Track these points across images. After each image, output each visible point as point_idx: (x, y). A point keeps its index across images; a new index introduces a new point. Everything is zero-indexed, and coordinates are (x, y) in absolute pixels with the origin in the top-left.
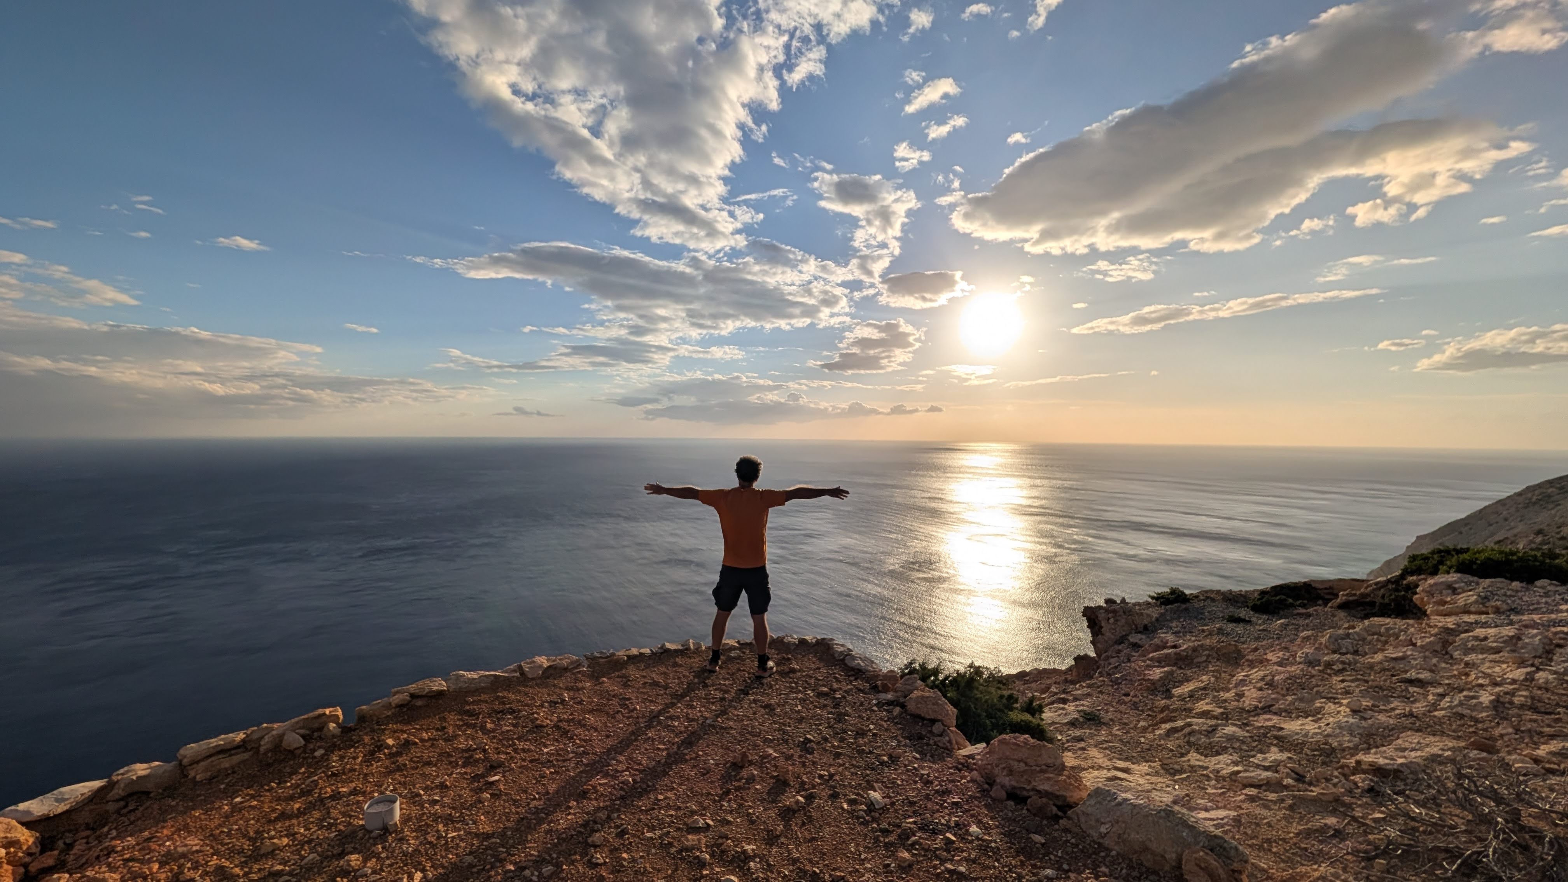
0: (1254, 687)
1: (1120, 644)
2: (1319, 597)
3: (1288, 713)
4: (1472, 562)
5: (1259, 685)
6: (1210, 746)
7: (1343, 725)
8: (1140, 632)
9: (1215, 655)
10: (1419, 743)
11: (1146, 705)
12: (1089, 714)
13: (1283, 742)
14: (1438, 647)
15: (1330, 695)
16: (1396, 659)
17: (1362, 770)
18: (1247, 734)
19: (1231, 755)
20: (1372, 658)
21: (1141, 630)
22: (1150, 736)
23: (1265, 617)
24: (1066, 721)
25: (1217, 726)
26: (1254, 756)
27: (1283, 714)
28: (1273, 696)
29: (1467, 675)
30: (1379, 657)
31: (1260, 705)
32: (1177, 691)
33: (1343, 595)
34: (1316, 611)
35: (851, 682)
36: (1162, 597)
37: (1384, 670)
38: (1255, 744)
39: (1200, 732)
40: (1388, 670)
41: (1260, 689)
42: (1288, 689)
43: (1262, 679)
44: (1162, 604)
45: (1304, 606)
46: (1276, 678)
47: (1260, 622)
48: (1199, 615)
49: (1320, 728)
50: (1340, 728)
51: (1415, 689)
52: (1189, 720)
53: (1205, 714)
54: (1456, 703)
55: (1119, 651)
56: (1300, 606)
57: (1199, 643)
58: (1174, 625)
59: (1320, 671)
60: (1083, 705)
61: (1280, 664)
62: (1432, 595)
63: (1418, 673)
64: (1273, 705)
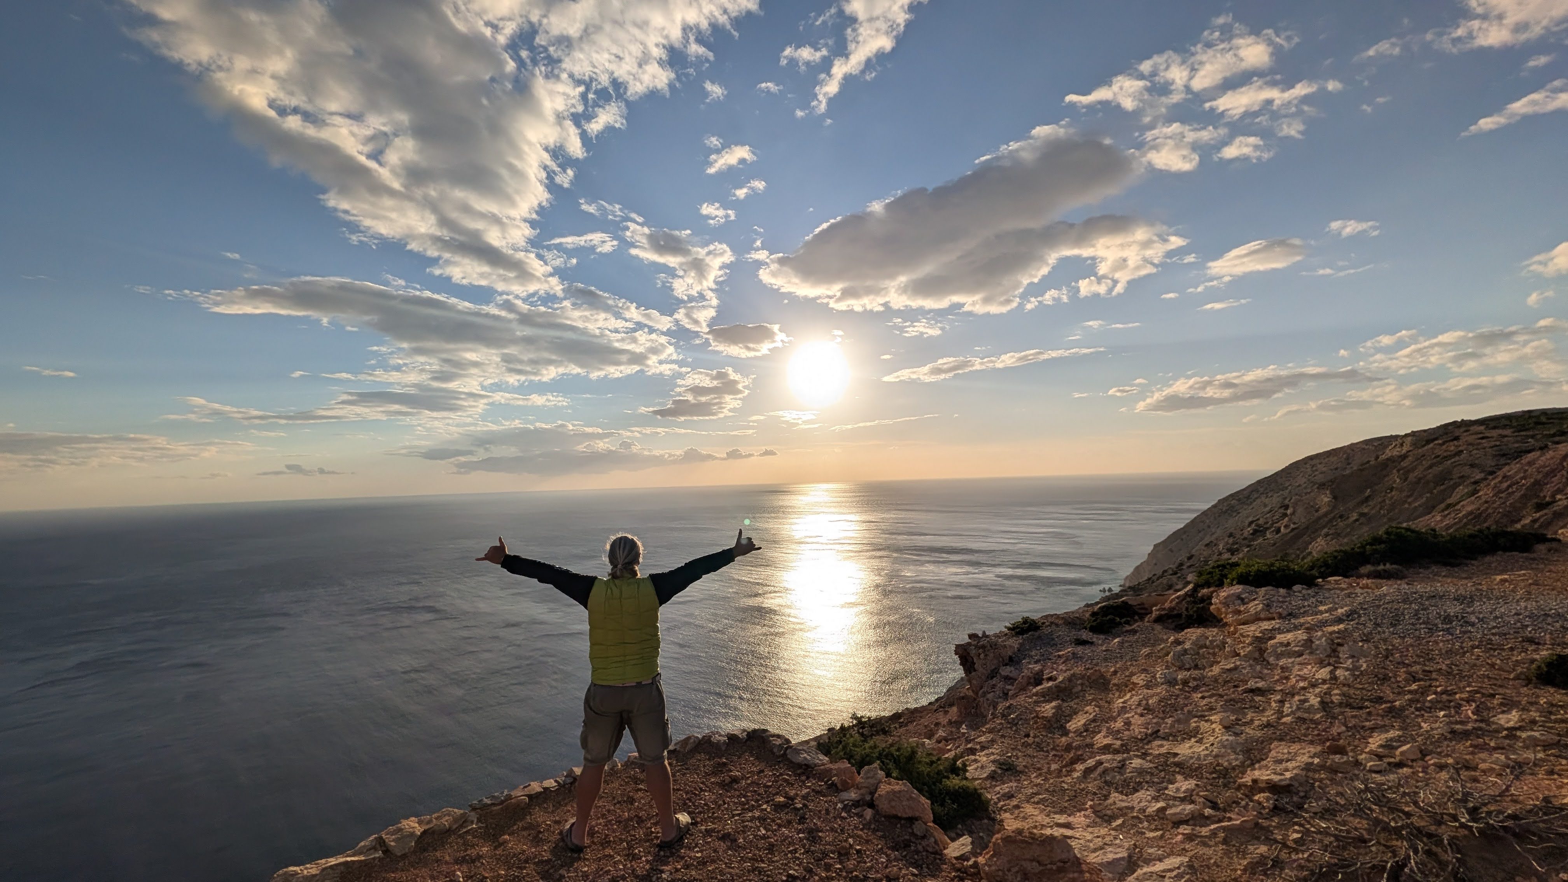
0: (1136, 713)
1: (992, 678)
2: (1135, 613)
3: (1173, 736)
4: (1248, 574)
5: (1139, 711)
6: (1126, 783)
7: (1226, 743)
8: (1006, 665)
9: (1087, 684)
10: (1289, 753)
11: (1048, 744)
12: (1003, 764)
13: (1186, 769)
14: (1257, 655)
15: (1199, 714)
16: (1230, 670)
17: (1259, 787)
18: (1152, 765)
19: (1147, 790)
20: (1211, 671)
21: (1007, 661)
22: (1068, 780)
23: (1102, 637)
24: (985, 775)
25: (1124, 760)
26: (1166, 788)
27: (1171, 738)
28: (1155, 721)
29: (1287, 678)
30: (1216, 670)
31: (1150, 731)
32: (1072, 725)
33: (1156, 610)
34: (1139, 626)
36: (1017, 627)
37: (1226, 682)
38: (1162, 774)
39: (1113, 769)
40: (1229, 681)
41: (1142, 715)
42: (1163, 712)
43: (1139, 705)
44: (1018, 634)
45: (1128, 623)
46: (1150, 702)
47: (1100, 642)
48: (1050, 642)
49: (1207, 749)
50: (1225, 747)
51: (1260, 698)
52: (1098, 758)
53: (1106, 749)
54: (1294, 708)
55: (994, 686)
56: (1125, 623)
57: (1072, 672)
58: (1033, 653)
59: (1180, 690)
60: (993, 754)
61: (1148, 687)
62: (1228, 606)
63: (1256, 682)
64: (1159, 731)
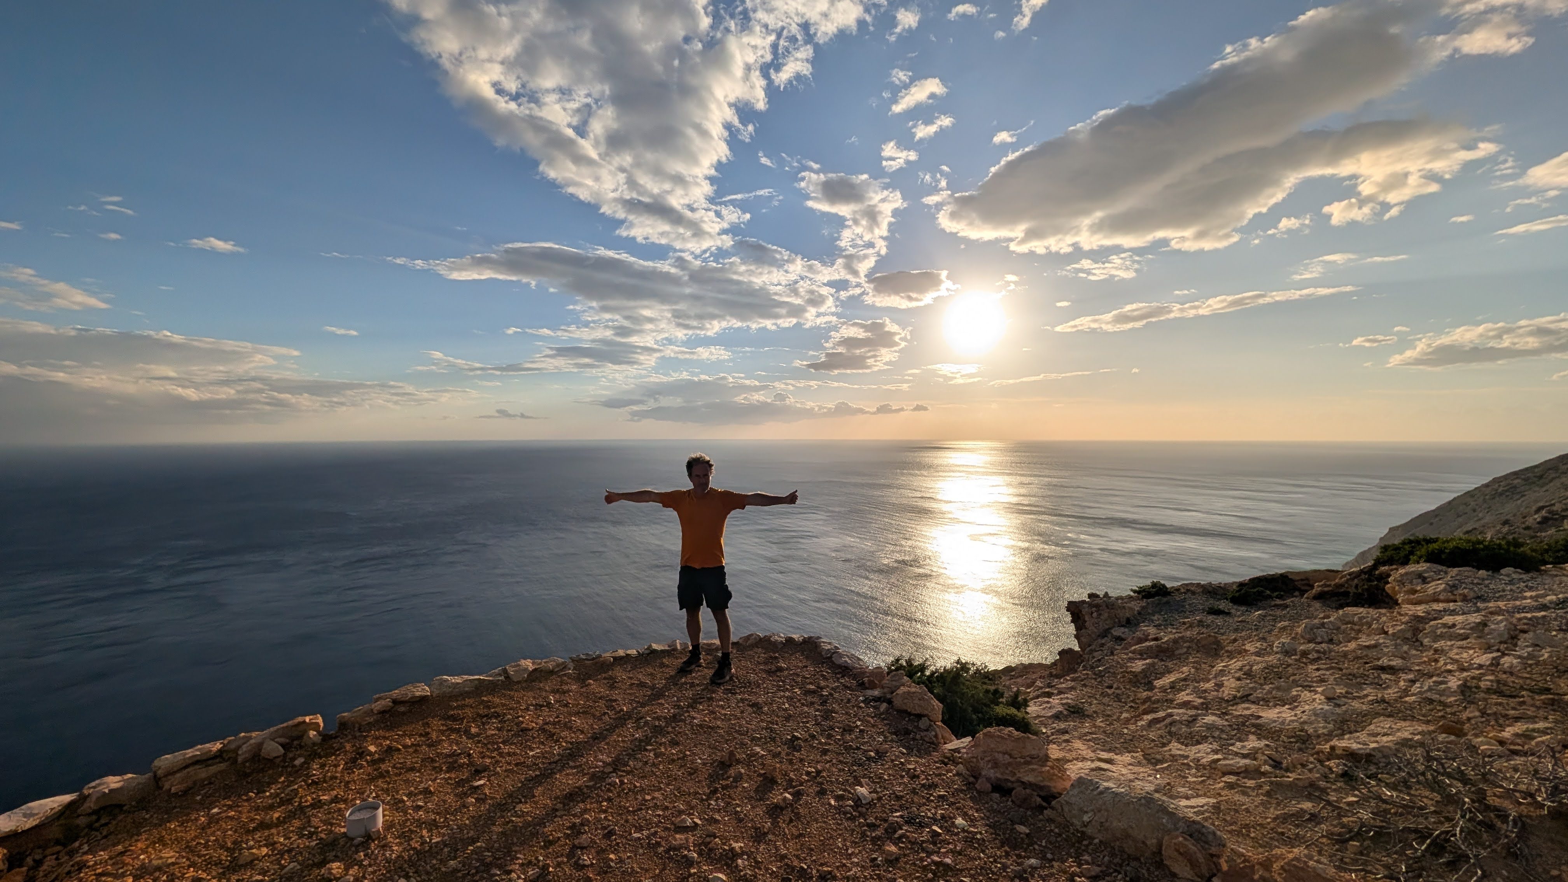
0: (1233, 677)
1: (1103, 637)
2: (1296, 589)
3: (1265, 702)
4: (1441, 551)
5: (1237, 675)
6: (1191, 736)
7: (1318, 712)
8: (1123, 626)
9: (1194, 646)
10: (1390, 727)
11: (1128, 697)
12: (1073, 707)
13: (1261, 730)
14: (1409, 635)
15: (1306, 684)
16: (1368, 647)
17: (1337, 755)
18: (1226, 723)
19: (1211, 743)
20: (1346, 646)
21: (1124, 623)
22: (1132, 727)
23: (1244, 608)
24: (1050, 714)
25: (1197, 715)
26: (1233, 745)
27: (1261, 703)
28: (1251, 685)
29: (1436, 661)
30: (1352, 645)
31: (1239, 695)
32: (1158, 683)
33: (1318, 586)
34: (1292, 602)
35: (838, 679)
36: (1144, 591)
37: (1357, 658)
38: (1234, 733)
39: (1181, 722)
40: (1361, 658)
41: (1239, 679)
42: (1265, 678)
43: (1241, 669)
44: (1144, 597)
45: (1280, 597)
46: (1254, 668)
47: (1239, 613)
48: (1180, 609)
49: (1296, 715)
50: (1316, 715)
51: (1387, 676)
52: (1170, 711)
53: (1186, 705)
54: (1425, 688)
55: (1102, 645)
56: (1277, 597)
57: (1180, 635)
58: (1155, 618)
59: (1296, 660)
60: (1067, 698)
61: (1258, 654)
62: (1403, 584)
63: (1390, 660)
64: (1251, 694)
